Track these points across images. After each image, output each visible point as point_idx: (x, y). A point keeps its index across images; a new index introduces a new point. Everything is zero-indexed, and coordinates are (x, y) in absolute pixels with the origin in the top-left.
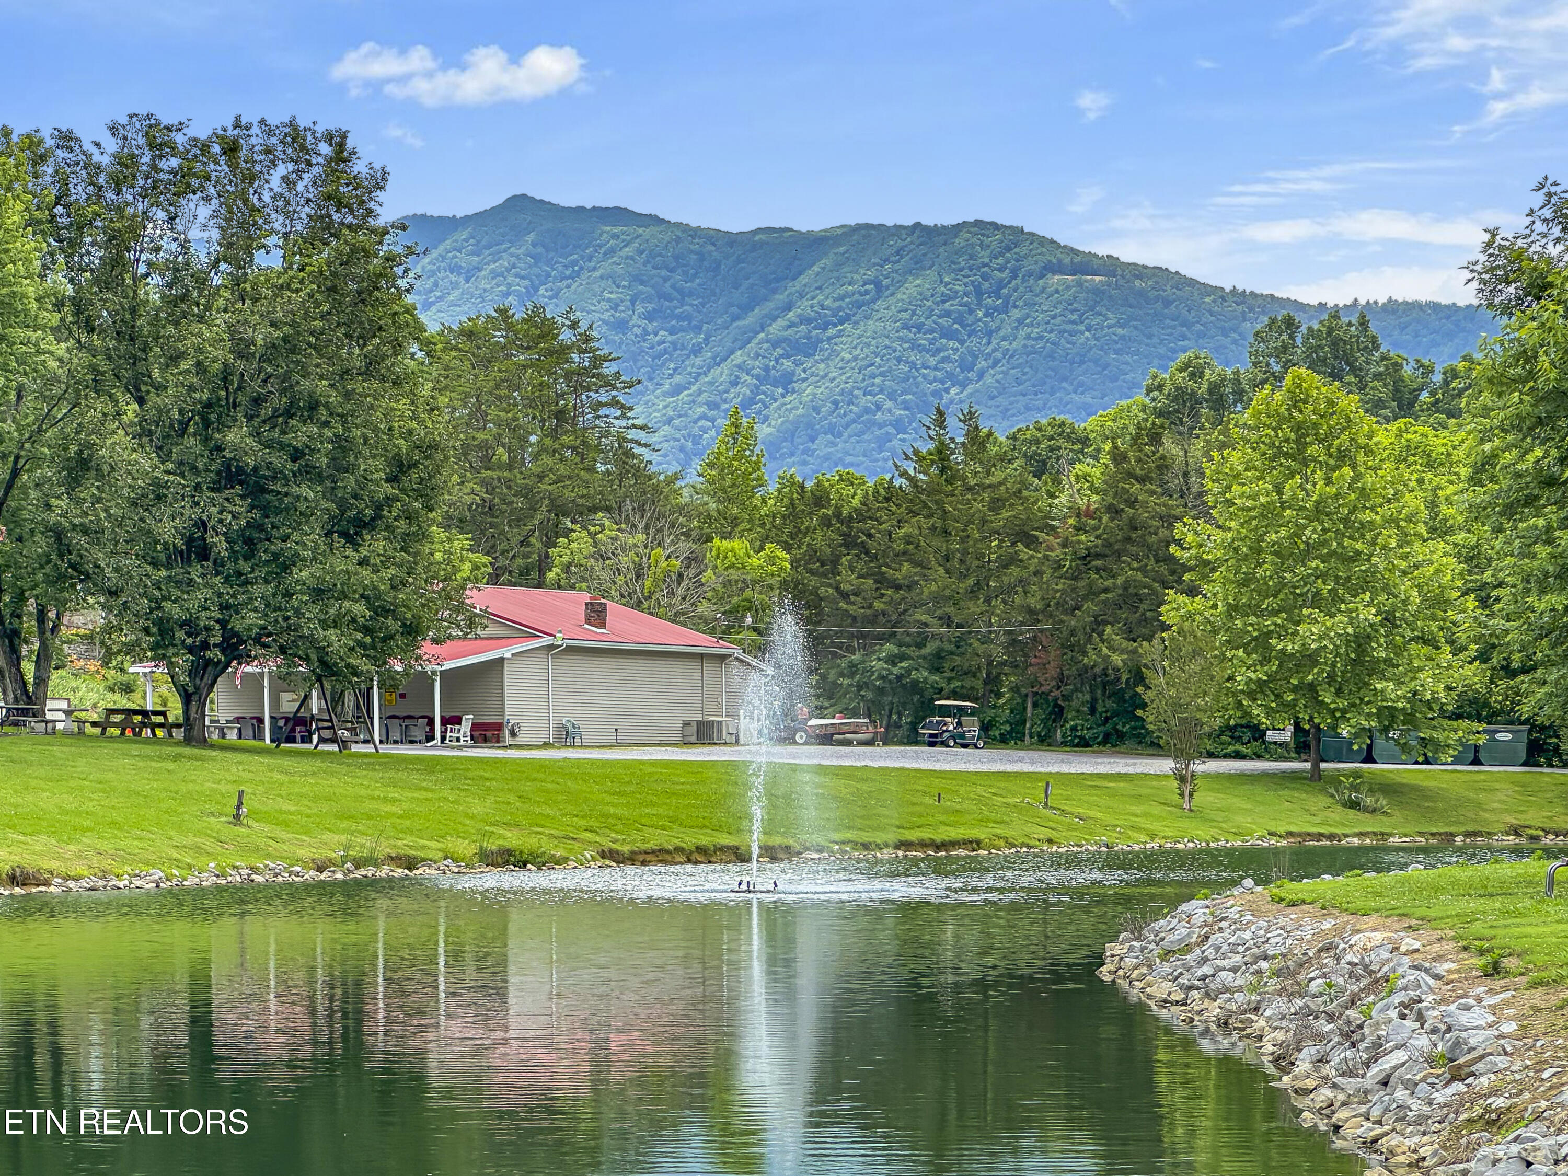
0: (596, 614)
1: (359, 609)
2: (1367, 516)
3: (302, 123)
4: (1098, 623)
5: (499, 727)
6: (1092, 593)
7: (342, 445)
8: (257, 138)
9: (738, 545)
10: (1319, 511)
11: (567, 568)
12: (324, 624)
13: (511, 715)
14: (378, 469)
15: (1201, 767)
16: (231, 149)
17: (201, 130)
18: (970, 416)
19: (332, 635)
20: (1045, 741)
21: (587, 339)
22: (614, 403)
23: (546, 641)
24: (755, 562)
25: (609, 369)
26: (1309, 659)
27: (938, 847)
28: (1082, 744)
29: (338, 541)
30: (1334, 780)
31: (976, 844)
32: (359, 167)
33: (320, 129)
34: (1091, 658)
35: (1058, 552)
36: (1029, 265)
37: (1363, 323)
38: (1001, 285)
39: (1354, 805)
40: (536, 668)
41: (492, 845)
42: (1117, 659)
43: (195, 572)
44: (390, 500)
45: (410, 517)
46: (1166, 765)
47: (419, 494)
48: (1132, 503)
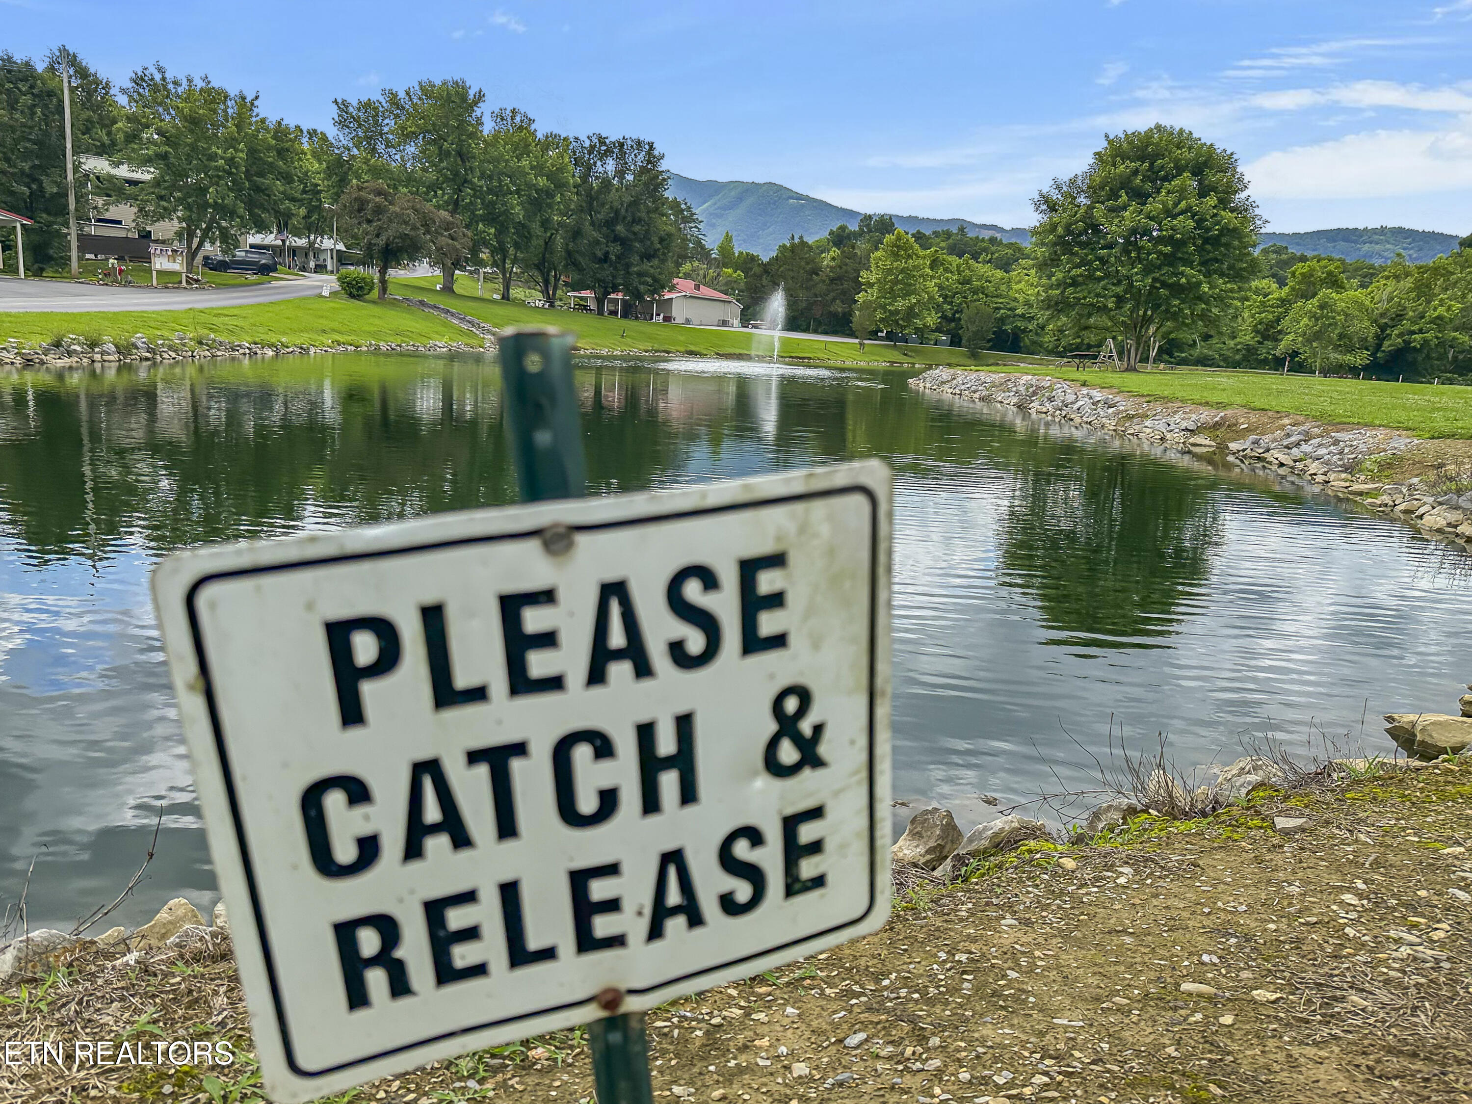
0: (697, 287)
1: (649, 280)
2: (915, 273)
3: (641, 139)
4: (834, 299)
5: (670, 317)
6: (833, 290)
7: (647, 232)
8: (629, 143)
9: (730, 271)
10: (902, 271)
11: (684, 274)
12: (640, 284)
13: (674, 314)
14: (655, 240)
15: (866, 342)
16: (622, 145)
17: (613, 139)
19: (642, 287)
20: (815, 332)
21: (689, 208)
22: (696, 227)
23: (684, 294)
24: (734, 275)
25: (695, 217)
26: (897, 312)
27: (800, 358)
28: (826, 333)
29: (645, 260)
30: (900, 347)
31: (809, 358)
32: (656, 153)
33: (646, 141)
34: (832, 309)
35: (825, 278)
36: (784, 196)
38: (776, 201)
39: (906, 355)
40: (681, 300)
42: (840, 310)
43: (606, 266)
44: (659, 249)
45: (664, 254)
46: (857, 341)
47: (667, 248)
48: (846, 265)
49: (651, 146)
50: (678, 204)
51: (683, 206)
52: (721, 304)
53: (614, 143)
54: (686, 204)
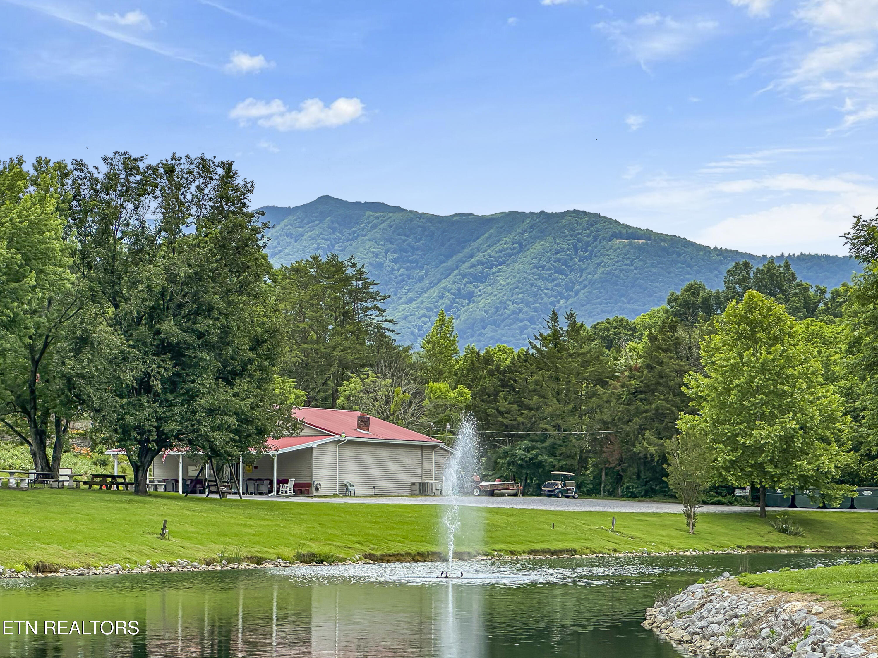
0: (364, 423)
1: (232, 421)
2: (790, 372)
3: (208, 157)
4: (642, 430)
5: (309, 485)
6: (638, 413)
7: (226, 330)
8: (184, 165)
9: (442, 386)
10: (764, 369)
11: (348, 398)
12: (213, 429)
13: (316, 478)
14: (245, 343)
15: (699, 509)
16: (170, 170)
17: (153, 161)
18: (571, 316)
19: (217, 435)
20: (612, 494)
21: (361, 273)
22: (376, 308)
23: (336, 438)
24: (452, 395)
25: (373, 289)
26: (758, 449)
27: (553, 553)
28: (633, 496)
29: (222, 383)
30: (773, 517)
31: (573, 552)
32: (239, 181)
33: (218, 160)
34: (638, 449)
35: (619, 390)
36: (603, 234)
37: (787, 267)
38: (588, 244)
39: (784, 531)
40: (331, 451)
41: (304, 551)
42: (652, 449)
43: (144, 399)
44: (251, 361)
45: (262, 369)
46: (679, 508)
47: (268, 357)
48: (661, 363)
49: (228, 167)
50: (339, 268)
51: (350, 271)
52: (416, 454)
53: (155, 170)
54: (354, 266)
